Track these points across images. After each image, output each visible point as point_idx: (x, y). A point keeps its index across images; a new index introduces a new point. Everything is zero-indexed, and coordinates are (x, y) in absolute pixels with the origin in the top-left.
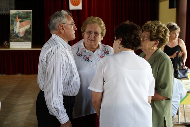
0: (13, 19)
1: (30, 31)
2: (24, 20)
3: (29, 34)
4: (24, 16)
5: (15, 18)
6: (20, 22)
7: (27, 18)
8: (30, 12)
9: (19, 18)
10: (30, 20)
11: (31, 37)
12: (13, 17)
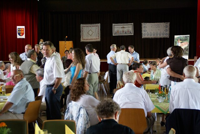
0: (176, 41)
1: (188, 48)
2: (184, 41)
3: (187, 50)
4: (183, 39)
5: (178, 40)
6: (181, 43)
7: (185, 40)
8: (188, 36)
9: (180, 40)
10: (188, 41)
11: (188, 52)
12: (176, 40)
